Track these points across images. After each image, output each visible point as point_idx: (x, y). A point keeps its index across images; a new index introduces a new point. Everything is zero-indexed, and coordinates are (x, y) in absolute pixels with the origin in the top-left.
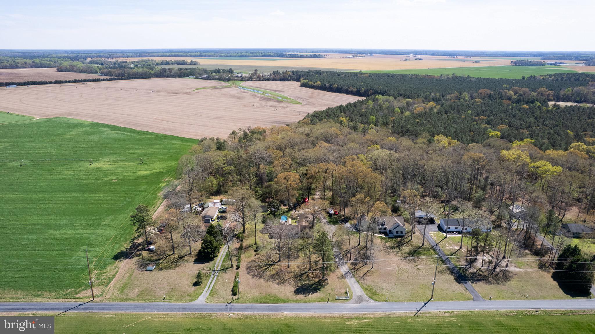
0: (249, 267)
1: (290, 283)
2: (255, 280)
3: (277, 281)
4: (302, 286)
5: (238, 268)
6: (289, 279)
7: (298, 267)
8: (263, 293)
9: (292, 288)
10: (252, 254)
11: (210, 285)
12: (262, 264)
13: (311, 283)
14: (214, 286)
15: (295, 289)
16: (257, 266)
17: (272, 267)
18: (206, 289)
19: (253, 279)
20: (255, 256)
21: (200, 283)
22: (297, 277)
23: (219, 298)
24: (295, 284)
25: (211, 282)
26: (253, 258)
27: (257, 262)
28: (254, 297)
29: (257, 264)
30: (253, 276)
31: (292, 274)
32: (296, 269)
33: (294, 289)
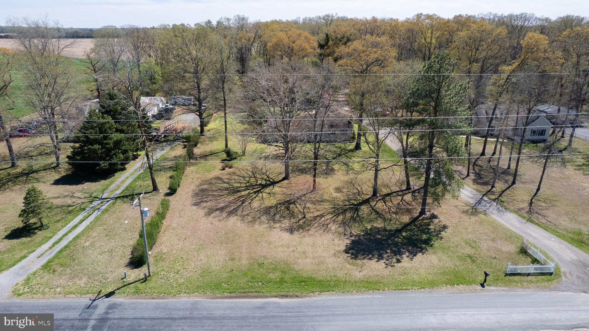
0: (203, 190)
1: (325, 227)
2: (216, 222)
3: (286, 223)
4: (367, 234)
5: (172, 191)
6: (322, 216)
7: (338, 190)
8: (240, 259)
9: (336, 241)
10: (214, 167)
11: (66, 234)
12: (239, 185)
13: (393, 226)
14: (78, 237)
15: (348, 242)
16: (226, 189)
17: (267, 190)
18: (46, 246)
19: (210, 218)
20: (224, 169)
21: (36, 228)
22: (344, 211)
23: (71, 278)
24: (341, 230)
25: (76, 226)
26: (217, 173)
27: (226, 181)
28: (206, 272)
29: (226, 185)
30: (210, 212)
31: (327, 206)
32: (335, 195)
33: (344, 243)
